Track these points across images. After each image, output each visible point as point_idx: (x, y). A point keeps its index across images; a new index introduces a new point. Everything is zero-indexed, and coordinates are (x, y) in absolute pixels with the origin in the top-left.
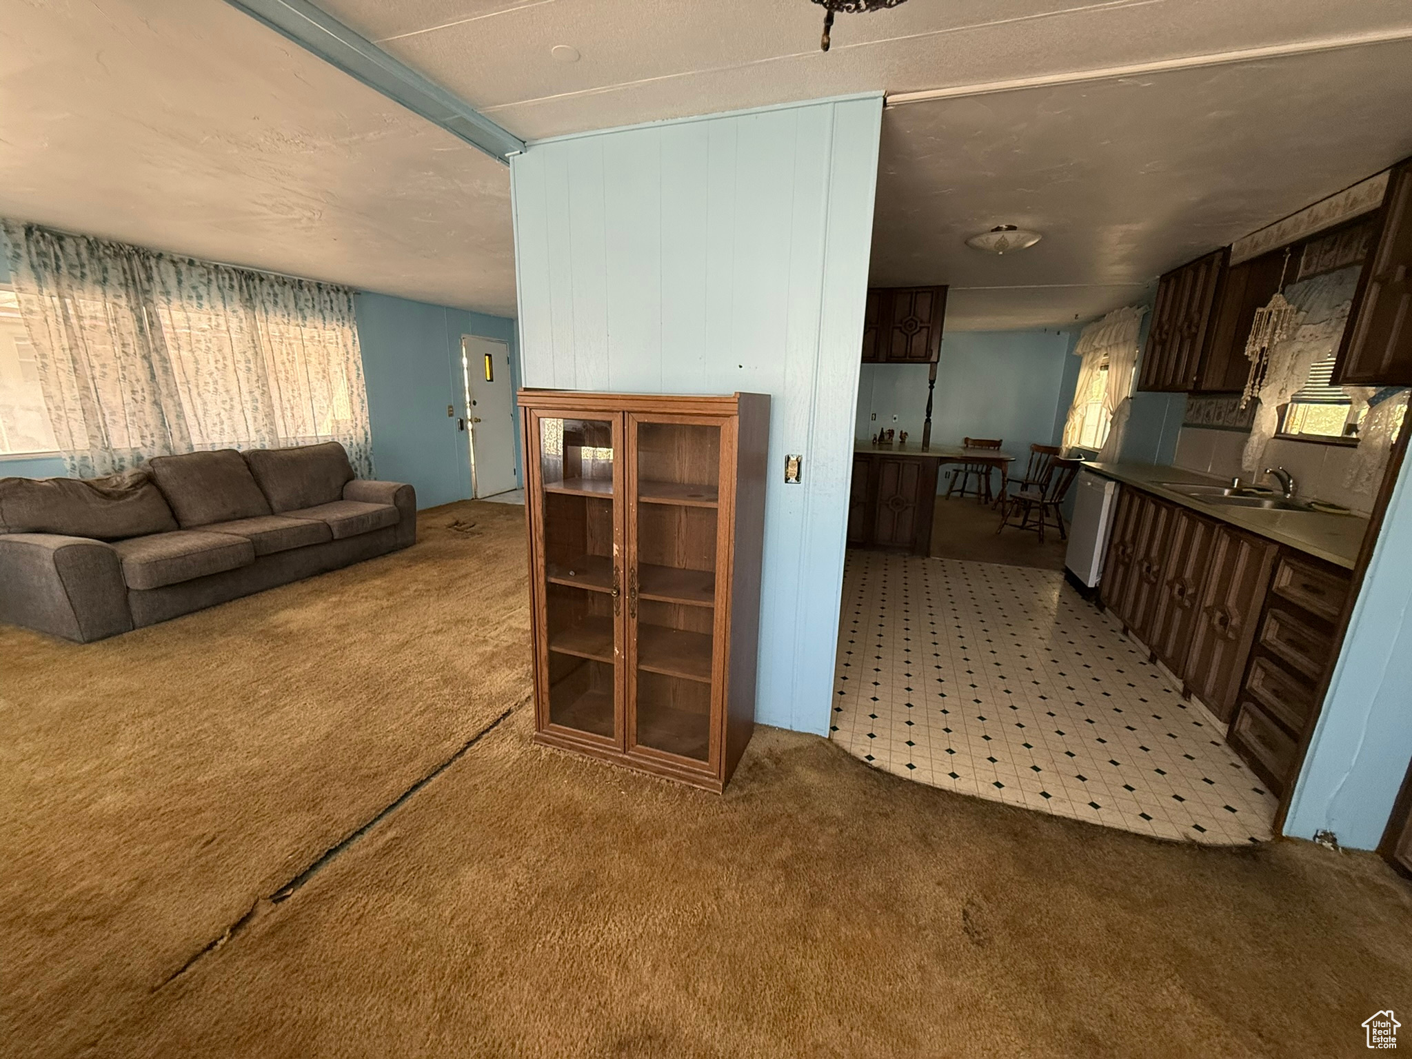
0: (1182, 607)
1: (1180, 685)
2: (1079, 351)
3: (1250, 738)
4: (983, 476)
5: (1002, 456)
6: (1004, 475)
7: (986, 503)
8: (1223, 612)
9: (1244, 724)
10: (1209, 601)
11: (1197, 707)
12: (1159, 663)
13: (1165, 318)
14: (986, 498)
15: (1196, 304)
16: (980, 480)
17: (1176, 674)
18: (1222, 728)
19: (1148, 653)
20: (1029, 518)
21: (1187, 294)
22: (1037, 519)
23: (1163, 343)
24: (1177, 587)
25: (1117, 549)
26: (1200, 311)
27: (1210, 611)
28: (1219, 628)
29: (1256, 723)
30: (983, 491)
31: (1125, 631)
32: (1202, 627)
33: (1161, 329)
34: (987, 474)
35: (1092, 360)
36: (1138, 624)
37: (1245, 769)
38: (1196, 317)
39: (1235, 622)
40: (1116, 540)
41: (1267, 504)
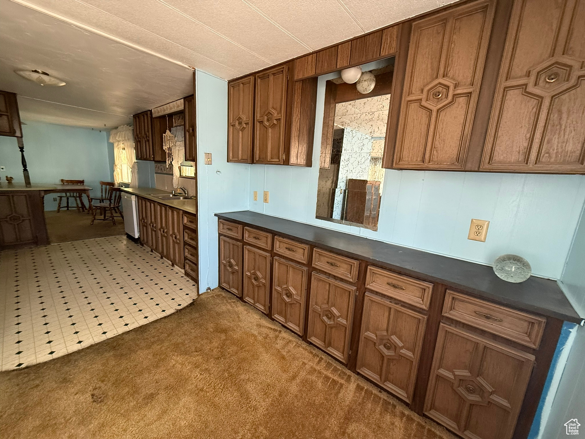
0: (165, 236)
1: (171, 263)
2: (111, 141)
3: (189, 271)
4: (78, 199)
5: (86, 188)
6: (88, 197)
7: (83, 211)
8: (175, 235)
9: (187, 267)
10: (171, 233)
11: (177, 268)
12: (164, 258)
13: (138, 132)
14: (83, 209)
15: (146, 128)
16: (76, 200)
17: (168, 260)
18: (183, 271)
19: (160, 256)
20: (107, 215)
21: (143, 124)
22: (110, 215)
23: (140, 142)
24: (162, 230)
25: (141, 221)
26: (148, 132)
27: (171, 235)
28: (175, 240)
29: (190, 266)
30: (80, 205)
31: (152, 251)
32: (171, 241)
33: (138, 136)
34: (80, 197)
35: (118, 145)
36: (154, 248)
37: (191, 281)
38: (148, 134)
39: (178, 237)
40: (141, 218)
41: (181, 198)
